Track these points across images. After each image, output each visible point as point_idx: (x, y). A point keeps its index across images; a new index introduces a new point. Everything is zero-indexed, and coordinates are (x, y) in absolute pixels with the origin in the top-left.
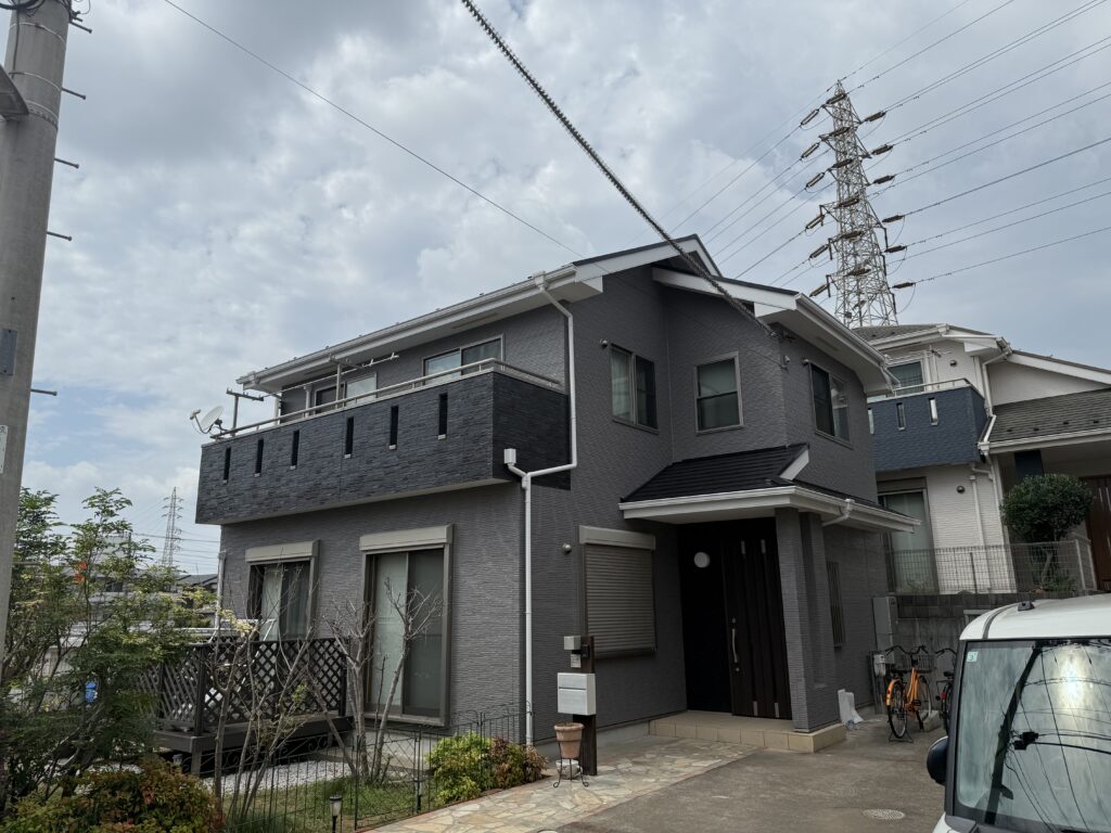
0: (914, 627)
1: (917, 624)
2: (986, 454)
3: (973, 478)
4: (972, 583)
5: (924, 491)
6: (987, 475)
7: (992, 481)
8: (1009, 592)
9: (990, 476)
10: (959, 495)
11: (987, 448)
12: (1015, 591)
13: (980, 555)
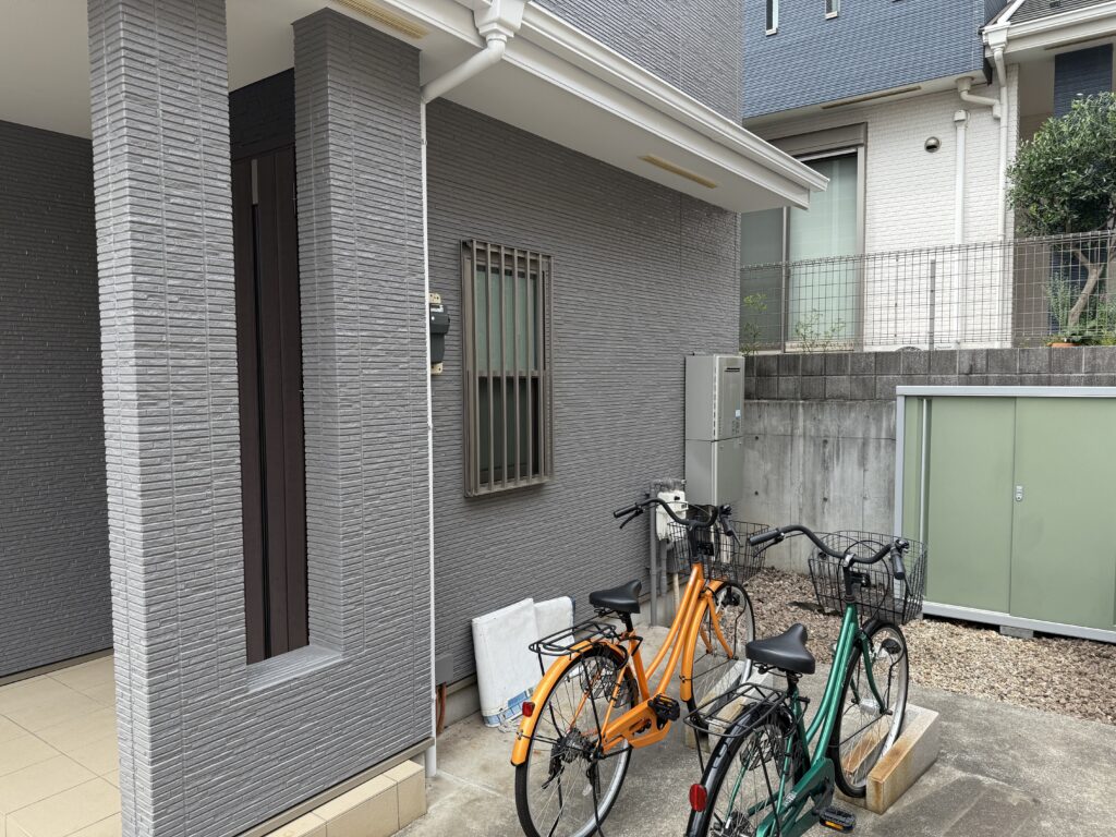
0: (793, 419)
1: (801, 409)
2: (998, 53)
3: (961, 115)
4: (924, 327)
5: (861, 151)
6: (990, 107)
7: (998, 119)
8: (996, 346)
9: (997, 112)
10: (928, 155)
11: (1002, 37)
12: (1008, 345)
13: (951, 265)
